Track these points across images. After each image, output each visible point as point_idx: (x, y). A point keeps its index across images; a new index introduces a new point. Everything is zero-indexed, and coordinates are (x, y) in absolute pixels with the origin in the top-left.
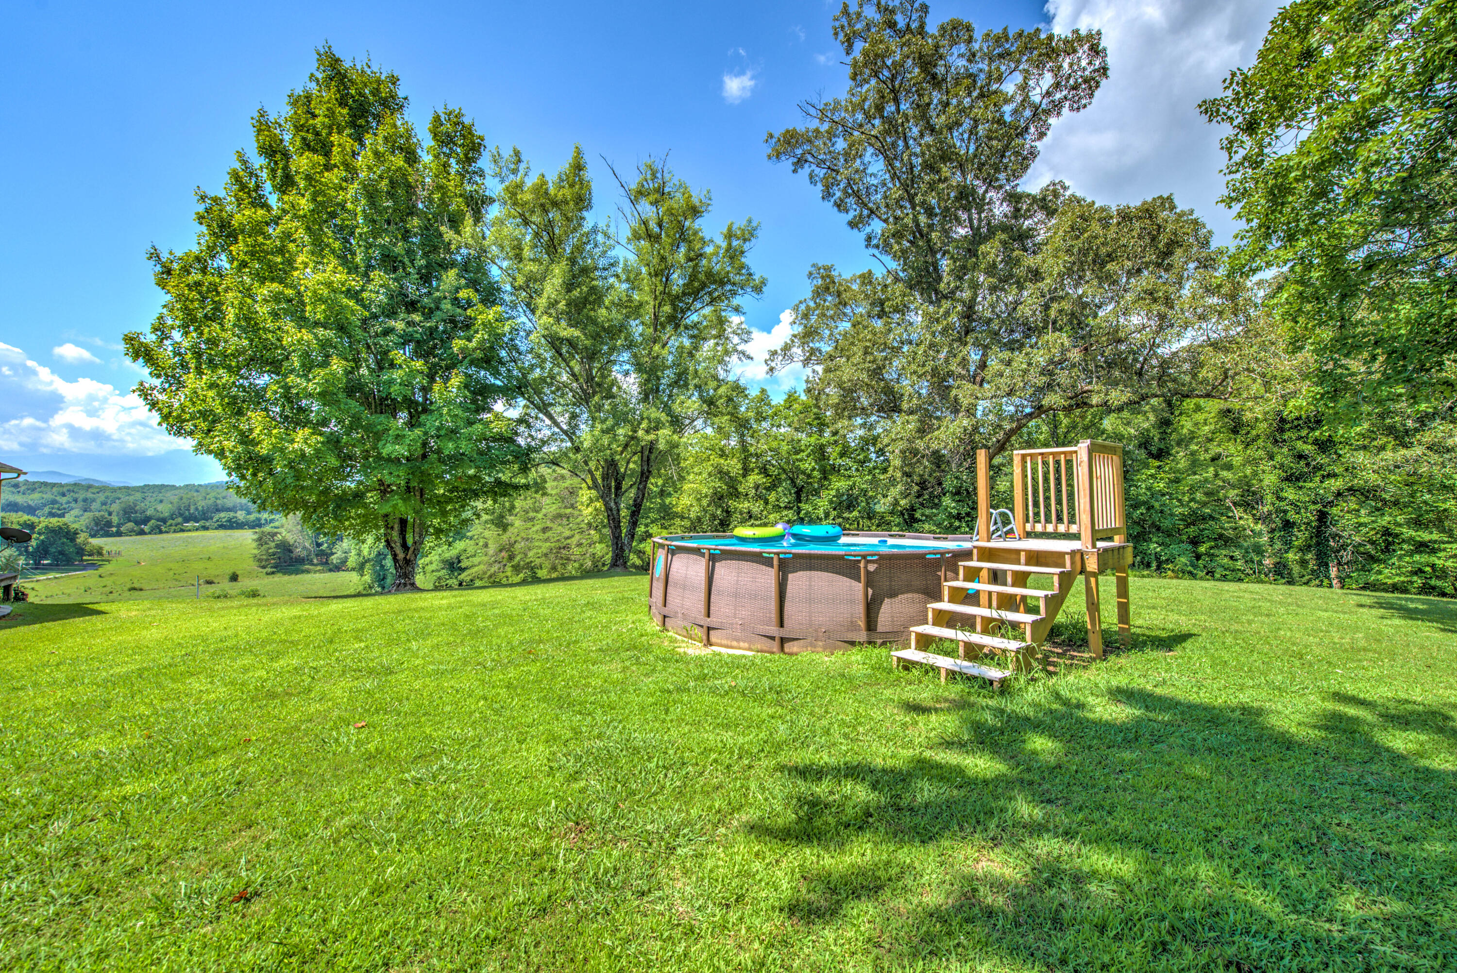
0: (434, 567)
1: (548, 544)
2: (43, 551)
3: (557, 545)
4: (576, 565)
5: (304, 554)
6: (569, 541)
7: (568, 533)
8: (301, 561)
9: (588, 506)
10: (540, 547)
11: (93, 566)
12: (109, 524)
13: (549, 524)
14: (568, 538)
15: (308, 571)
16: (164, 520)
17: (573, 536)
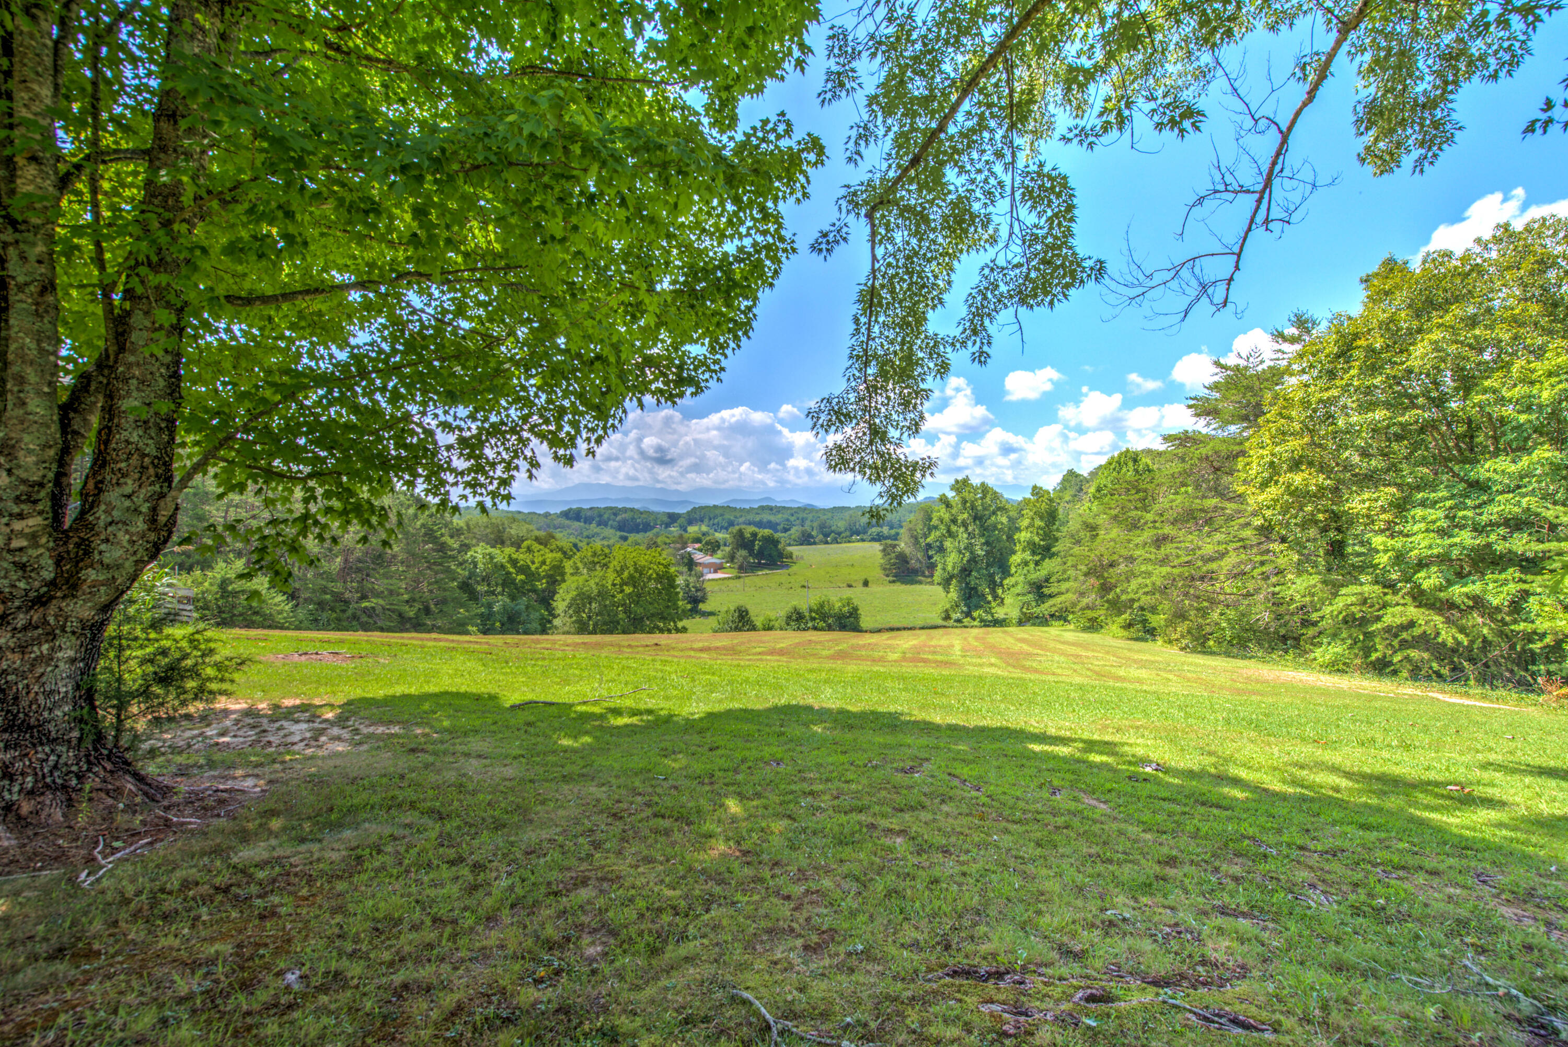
0: (1019, 589)
1: (1165, 570)
2: (760, 554)
3: (1186, 571)
4: (1231, 614)
5: (918, 565)
6: (1213, 566)
7: (1209, 549)
8: (915, 572)
9: (1264, 485)
10: (1149, 574)
11: (787, 567)
12: (810, 536)
13: (1167, 530)
14: (1212, 559)
15: (920, 582)
16: (839, 534)
17: (1222, 555)
